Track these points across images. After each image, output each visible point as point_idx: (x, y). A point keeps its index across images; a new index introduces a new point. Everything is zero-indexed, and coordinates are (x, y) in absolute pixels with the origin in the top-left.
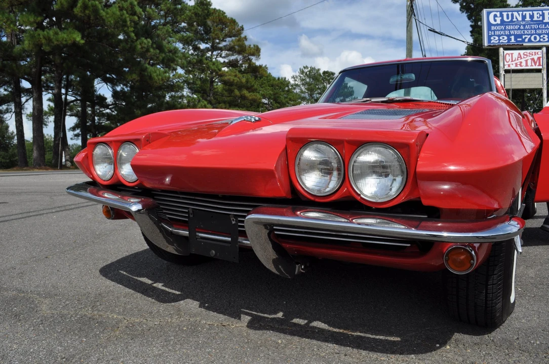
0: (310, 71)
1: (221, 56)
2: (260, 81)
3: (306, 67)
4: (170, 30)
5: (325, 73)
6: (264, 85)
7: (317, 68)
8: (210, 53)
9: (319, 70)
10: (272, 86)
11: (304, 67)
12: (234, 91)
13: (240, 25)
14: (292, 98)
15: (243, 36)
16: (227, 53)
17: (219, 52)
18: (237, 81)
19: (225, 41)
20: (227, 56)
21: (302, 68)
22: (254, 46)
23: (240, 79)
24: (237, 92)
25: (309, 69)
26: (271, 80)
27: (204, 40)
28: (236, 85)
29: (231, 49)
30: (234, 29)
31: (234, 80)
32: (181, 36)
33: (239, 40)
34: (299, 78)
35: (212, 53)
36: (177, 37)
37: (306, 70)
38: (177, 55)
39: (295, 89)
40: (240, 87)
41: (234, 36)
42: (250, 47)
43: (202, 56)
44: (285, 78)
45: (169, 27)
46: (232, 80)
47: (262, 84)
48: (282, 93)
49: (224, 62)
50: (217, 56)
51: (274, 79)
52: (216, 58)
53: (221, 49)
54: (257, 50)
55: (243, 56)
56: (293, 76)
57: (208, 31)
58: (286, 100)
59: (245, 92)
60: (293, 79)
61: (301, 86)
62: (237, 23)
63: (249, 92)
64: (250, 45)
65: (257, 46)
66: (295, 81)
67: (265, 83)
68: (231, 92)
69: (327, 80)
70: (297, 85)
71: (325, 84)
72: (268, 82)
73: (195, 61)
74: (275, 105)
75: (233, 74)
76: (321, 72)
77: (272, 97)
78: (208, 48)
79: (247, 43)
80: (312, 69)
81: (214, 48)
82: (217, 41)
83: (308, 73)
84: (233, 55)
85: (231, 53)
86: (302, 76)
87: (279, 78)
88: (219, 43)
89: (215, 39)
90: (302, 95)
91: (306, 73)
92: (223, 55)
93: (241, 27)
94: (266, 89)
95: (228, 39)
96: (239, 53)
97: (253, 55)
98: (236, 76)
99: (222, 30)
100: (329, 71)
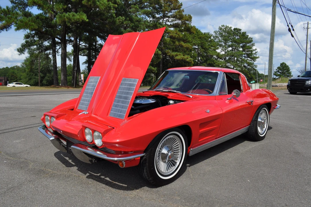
0: (225, 28)
1: (168, 21)
2: (193, 35)
3: (223, 26)
4: (138, 8)
5: (235, 29)
6: (195, 38)
7: (230, 26)
8: (162, 19)
9: (231, 28)
10: (200, 38)
11: (222, 26)
12: (175, 42)
13: (180, 3)
14: (213, 45)
15: (181, 9)
16: (172, 19)
17: (168, 18)
18: (177, 37)
19: (172, 12)
20: (172, 21)
21: (221, 26)
22: (188, 15)
23: (179, 35)
24: (177, 43)
25: (225, 27)
26: (200, 35)
27: (158, 13)
28: (176, 39)
29: (174, 17)
30: (177, 5)
31: (175, 36)
32: (144, 11)
33: (179, 12)
34: (219, 32)
35: (163, 19)
36: (142, 12)
37: (223, 28)
38: (141, 23)
39: (215, 39)
40: (179, 40)
41: (177, 9)
42: (186, 16)
43: (157, 22)
44: (209, 33)
45: (137, 6)
46: (174, 36)
47: (194, 37)
48: (206, 43)
49: (171, 24)
50: (166, 21)
51: (202, 34)
52: (165, 23)
53: (169, 17)
54: (190, 18)
55: (182, 22)
56: (215, 31)
57: (161, 7)
58: (209, 46)
59: (182, 43)
60: (214, 33)
61: (220, 38)
62: (179, 1)
63: (185, 43)
64: (186, 15)
65: (190, 15)
66: (216, 34)
67: (196, 37)
68: (174, 42)
69: (236, 34)
70: (217, 37)
71: (235, 36)
72: (198, 35)
73: (152, 25)
74: (202, 50)
75: (175, 32)
76: (233, 29)
77: (200, 45)
78: (162, 16)
79: (184, 13)
80: (227, 27)
81: (164, 16)
82: (167, 12)
83: (224, 29)
84: (176, 21)
85: (175, 19)
86: (220, 31)
87: (205, 33)
88: (167, 14)
89: (165, 11)
90: (220, 43)
91: (223, 29)
92: (170, 21)
93: (180, 4)
94: (196, 40)
95: (173, 11)
96: (180, 19)
97: (187, 20)
98: (176, 33)
99: (169, 6)
100: (238, 28)
